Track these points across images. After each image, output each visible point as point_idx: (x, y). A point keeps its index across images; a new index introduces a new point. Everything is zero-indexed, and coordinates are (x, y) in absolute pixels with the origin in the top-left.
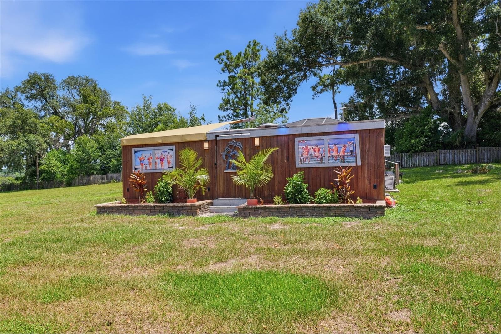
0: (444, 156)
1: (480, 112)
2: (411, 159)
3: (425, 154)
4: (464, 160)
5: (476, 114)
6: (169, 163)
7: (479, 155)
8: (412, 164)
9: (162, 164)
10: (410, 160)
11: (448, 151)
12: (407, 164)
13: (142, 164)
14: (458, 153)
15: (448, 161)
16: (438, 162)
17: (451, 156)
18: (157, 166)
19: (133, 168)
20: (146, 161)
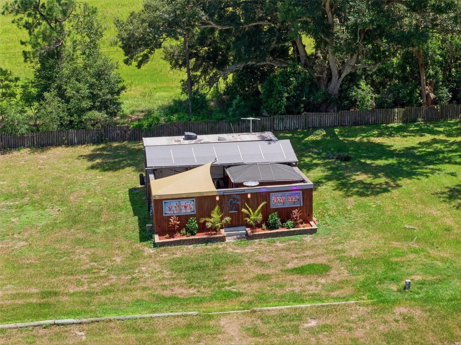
0: (312, 119)
1: (343, 76)
2: (283, 122)
3: (295, 117)
4: (329, 123)
5: (340, 77)
6: (191, 209)
7: (341, 117)
8: (283, 127)
9: (186, 209)
10: (281, 123)
11: (316, 113)
12: (278, 127)
13: (170, 210)
14: (324, 116)
15: (315, 124)
16: (307, 125)
17: (318, 118)
18: (182, 211)
19: (164, 214)
20: (174, 208)
